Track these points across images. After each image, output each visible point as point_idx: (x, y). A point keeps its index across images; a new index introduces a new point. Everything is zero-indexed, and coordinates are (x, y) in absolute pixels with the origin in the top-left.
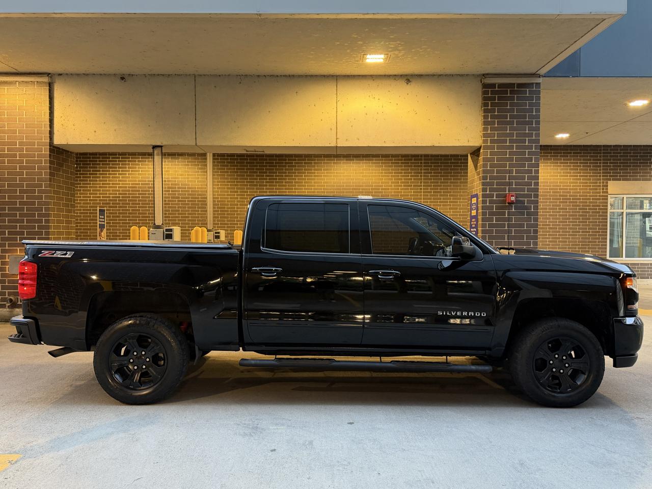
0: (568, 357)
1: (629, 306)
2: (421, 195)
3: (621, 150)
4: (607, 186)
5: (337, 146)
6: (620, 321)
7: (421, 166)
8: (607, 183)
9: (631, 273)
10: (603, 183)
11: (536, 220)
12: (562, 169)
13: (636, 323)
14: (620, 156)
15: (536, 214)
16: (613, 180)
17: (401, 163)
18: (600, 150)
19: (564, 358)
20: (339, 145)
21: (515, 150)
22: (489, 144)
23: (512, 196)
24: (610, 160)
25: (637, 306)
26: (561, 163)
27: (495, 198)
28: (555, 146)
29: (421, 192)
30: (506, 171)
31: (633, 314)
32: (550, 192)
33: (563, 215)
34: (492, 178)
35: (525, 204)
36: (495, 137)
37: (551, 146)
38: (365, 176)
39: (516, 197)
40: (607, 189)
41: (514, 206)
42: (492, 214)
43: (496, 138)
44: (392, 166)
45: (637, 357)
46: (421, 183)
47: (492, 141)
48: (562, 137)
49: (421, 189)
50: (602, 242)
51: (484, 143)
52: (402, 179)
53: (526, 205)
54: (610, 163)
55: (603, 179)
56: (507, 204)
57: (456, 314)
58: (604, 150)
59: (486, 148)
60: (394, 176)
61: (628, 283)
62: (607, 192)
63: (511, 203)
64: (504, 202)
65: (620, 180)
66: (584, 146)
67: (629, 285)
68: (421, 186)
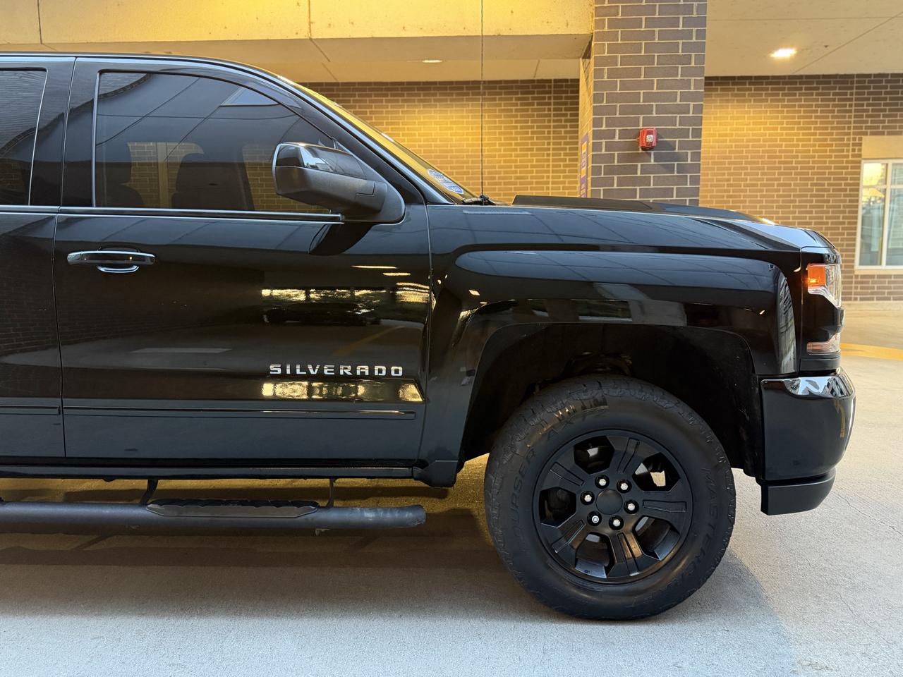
0: (634, 484)
1: (812, 346)
2: (548, 166)
3: (887, 82)
4: (860, 145)
5: (311, 39)
6: (782, 388)
7: (549, 115)
8: (860, 139)
9: (825, 251)
10: (854, 139)
11: (696, 180)
12: (784, 118)
13: (833, 391)
14: (886, 93)
15: (697, 168)
16: (872, 134)
17: (516, 110)
18: (852, 83)
19: (624, 487)
20: (314, 37)
21: (656, 41)
22: (606, 29)
23: (650, 133)
24: (868, 99)
25: (834, 343)
26: (783, 106)
27: (617, 139)
28: (774, 77)
29: (548, 161)
30: (640, 85)
31: (823, 367)
32: (763, 157)
33: (784, 196)
34: (612, 98)
35: (675, 149)
36: (618, 14)
37: (767, 77)
38: (455, 134)
39: (658, 136)
40: (860, 150)
41: (655, 154)
42: (611, 170)
43: (620, 17)
44: (499, 116)
45: (830, 485)
46: (549, 144)
47: (613, 24)
48: (783, 56)
49: (548, 155)
50: (847, 240)
51: (596, 28)
52: (516, 139)
53: (677, 151)
54: (868, 105)
55: (854, 133)
56: (640, 151)
57: (321, 370)
58: (858, 82)
59: (602, 37)
60: (504, 134)
61: (813, 281)
62: (860, 156)
63: (648, 148)
64: (634, 146)
65: (883, 134)
66: (824, 76)
67: (814, 285)
68: (549, 149)
